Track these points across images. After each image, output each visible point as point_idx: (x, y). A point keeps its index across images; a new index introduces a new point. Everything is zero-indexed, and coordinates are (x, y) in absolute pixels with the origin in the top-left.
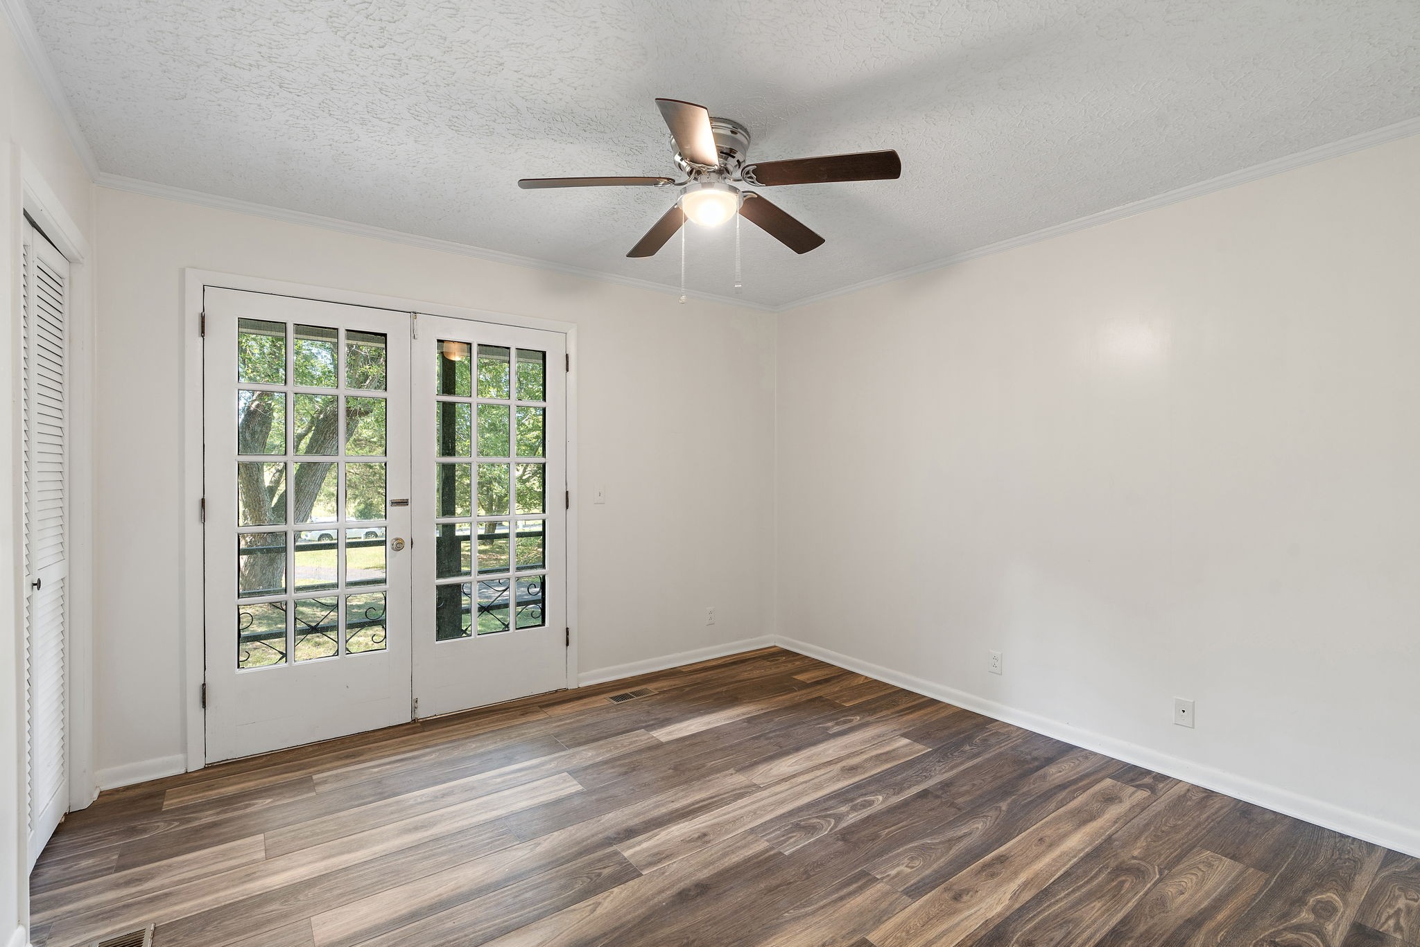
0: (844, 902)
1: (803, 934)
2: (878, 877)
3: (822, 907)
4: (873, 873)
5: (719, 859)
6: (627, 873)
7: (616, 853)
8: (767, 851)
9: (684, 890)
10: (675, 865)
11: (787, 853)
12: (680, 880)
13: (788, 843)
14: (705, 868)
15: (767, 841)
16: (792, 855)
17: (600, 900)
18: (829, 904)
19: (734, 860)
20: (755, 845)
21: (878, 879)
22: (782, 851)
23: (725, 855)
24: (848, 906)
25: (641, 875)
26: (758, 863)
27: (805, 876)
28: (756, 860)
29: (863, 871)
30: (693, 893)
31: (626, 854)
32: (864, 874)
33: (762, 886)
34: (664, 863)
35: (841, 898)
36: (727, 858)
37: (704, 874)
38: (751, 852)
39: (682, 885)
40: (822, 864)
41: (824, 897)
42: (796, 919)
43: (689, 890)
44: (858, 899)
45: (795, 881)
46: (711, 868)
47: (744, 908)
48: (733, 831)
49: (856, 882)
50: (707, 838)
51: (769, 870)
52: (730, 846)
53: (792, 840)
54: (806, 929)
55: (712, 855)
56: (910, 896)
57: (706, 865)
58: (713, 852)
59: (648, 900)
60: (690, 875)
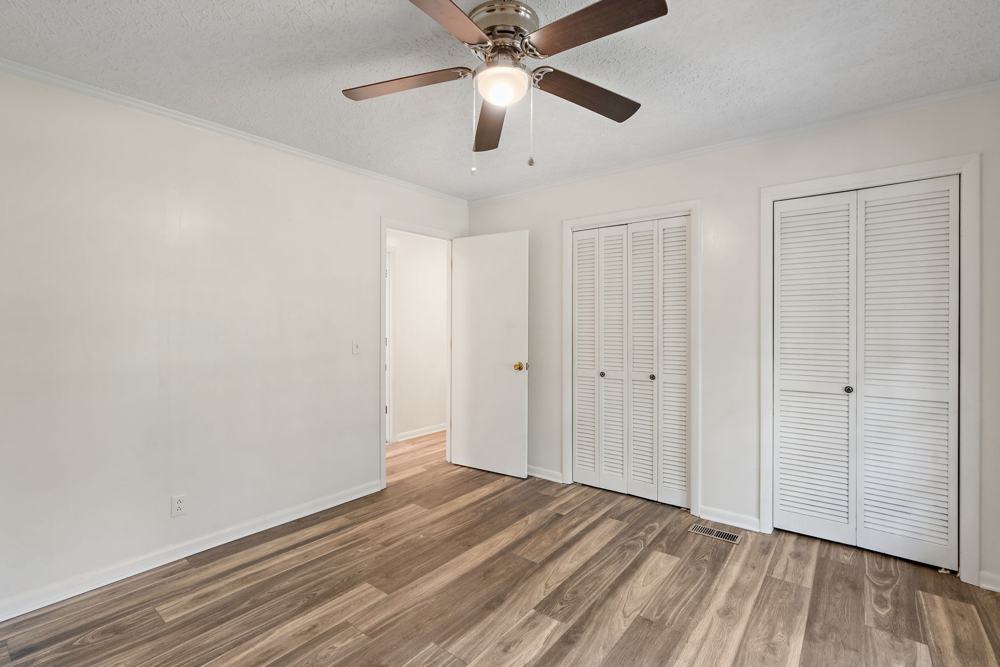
0: (395, 612)
1: (423, 592)
2: (363, 635)
3: (410, 607)
4: (367, 637)
5: (485, 630)
6: (545, 607)
7: (565, 619)
8: (449, 644)
9: (501, 604)
10: (516, 620)
11: (432, 644)
12: (507, 610)
13: (431, 655)
14: (493, 621)
15: (450, 654)
16: (428, 642)
17: (548, 590)
18: (405, 610)
19: (474, 631)
20: (459, 648)
21: (364, 633)
22: (436, 646)
23: (482, 634)
24: (393, 610)
25: (535, 608)
26: (455, 632)
27: (419, 627)
28: (457, 633)
29: (373, 638)
30: (494, 603)
31: (555, 623)
32: (372, 636)
33: (450, 615)
34: (524, 619)
35: (396, 615)
36: (480, 631)
37: (492, 617)
38: (462, 640)
39: (504, 606)
40: (404, 638)
41: (407, 614)
42: (427, 598)
43: (497, 605)
44: (384, 616)
45: (427, 622)
46: (489, 622)
47: (459, 600)
48: (482, 660)
49: (382, 628)
50: (502, 647)
51: (447, 627)
52: (480, 643)
53: (428, 658)
54: (421, 595)
55: (492, 633)
56: (348, 623)
57: (492, 624)
58: (492, 635)
59: (520, 595)
60: (501, 614)
